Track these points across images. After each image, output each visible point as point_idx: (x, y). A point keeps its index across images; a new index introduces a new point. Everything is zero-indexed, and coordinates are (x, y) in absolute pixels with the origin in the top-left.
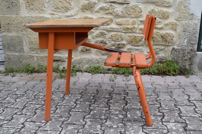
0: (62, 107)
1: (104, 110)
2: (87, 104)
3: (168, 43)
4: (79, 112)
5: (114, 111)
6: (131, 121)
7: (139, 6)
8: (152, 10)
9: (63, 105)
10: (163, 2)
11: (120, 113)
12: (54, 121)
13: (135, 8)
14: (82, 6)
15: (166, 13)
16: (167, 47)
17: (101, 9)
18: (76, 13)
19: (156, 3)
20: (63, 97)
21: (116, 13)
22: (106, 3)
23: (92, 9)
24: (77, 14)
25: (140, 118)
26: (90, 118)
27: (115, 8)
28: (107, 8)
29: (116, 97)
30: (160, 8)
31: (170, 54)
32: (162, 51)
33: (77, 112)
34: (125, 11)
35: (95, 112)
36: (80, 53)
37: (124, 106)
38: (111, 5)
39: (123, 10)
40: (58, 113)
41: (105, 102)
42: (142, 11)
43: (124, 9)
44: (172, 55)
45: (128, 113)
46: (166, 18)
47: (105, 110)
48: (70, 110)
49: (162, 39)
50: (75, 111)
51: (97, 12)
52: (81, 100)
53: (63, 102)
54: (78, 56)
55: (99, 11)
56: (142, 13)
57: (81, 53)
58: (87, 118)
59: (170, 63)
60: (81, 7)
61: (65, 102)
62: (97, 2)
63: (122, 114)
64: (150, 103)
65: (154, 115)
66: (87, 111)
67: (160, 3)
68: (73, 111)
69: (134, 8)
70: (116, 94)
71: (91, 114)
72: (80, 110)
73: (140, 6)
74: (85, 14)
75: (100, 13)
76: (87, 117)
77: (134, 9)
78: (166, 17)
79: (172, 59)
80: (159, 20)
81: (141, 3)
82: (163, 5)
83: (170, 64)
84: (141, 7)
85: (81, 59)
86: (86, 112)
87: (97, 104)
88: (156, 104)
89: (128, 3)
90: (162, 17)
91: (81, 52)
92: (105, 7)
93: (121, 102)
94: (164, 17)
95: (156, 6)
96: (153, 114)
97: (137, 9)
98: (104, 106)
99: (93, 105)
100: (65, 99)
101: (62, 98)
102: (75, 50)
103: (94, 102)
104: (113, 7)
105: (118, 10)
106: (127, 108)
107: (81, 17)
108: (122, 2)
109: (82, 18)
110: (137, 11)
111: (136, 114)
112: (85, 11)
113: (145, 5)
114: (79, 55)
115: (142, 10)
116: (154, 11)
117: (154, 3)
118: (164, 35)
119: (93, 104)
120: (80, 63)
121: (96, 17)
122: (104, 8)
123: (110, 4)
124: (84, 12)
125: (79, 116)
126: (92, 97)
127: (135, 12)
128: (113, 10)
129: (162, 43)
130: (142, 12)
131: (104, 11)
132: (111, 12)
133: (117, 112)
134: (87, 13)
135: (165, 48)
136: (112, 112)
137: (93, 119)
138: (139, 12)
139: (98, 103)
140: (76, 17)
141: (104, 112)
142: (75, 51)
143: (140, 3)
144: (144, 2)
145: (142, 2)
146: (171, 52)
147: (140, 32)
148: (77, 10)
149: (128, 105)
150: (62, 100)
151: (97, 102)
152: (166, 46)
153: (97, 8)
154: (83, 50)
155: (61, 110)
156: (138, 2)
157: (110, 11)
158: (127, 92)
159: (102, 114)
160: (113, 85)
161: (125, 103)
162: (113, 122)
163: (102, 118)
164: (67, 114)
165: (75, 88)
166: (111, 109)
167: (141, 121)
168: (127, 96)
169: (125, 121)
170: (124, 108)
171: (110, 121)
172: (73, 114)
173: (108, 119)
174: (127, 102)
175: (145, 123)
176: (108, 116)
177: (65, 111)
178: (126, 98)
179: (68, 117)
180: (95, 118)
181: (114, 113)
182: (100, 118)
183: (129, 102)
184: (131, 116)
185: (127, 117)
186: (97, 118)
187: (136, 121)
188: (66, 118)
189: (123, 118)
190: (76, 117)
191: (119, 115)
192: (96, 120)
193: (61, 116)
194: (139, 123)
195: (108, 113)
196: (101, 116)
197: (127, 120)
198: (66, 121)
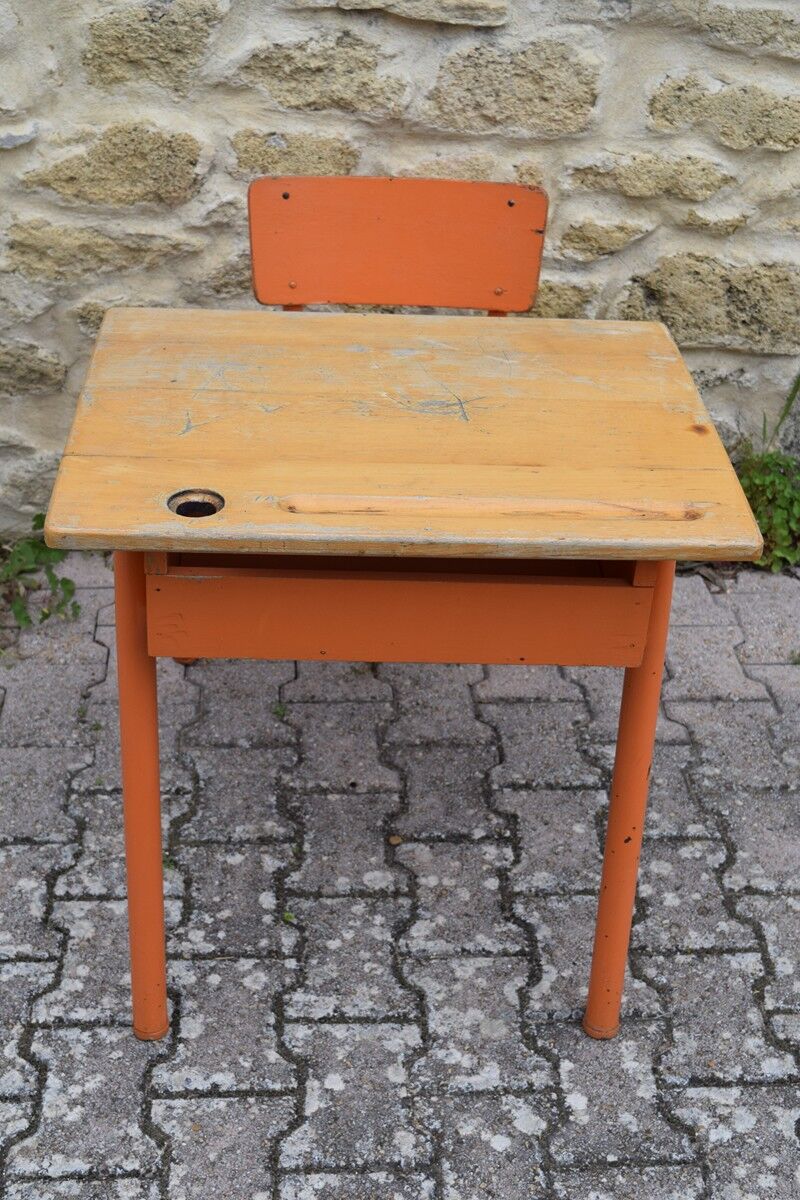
0: (78, 1051)
1: (391, 1058)
2: (251, 994)
3: (766, 337)
4: (221, 1104)
5: (466, 1061)
6: (605, 1165)
7: (576, 47)
8: (681, 89)
9: (76, 1024)
10: (772, 30)
11: (515, 1084)
13: (548, 73)
14: (95, 32)
15: (779, 112)
16: (756, 361)
17: (265, 63)
18: (39, 92)
19: (713, 29)
20: (49, 910)
21: (383, 106)
22: (309, 14)
23: (181, 63)
24: (52, 99)
25: (658, 1126)
26: (320, 1168)
27: (379, 59)
28: (314, 64)
29: (447, 882)
30: (742, 76)
31: (773, 418)
32: (722, 389)
33: (204, 1101)
34: (459, 92)
35: (335, 1082)
37: (523, 995)
38: (347, 34)
39: (449, 79)
40: (71, 1132)
41: (373, 945)
42: (595, 97)
43: (457, 75)
44: (788, 421)
45: (566, 1066)
46: (777, 152)
47: (401, 1058)
48: (147, 1075)
49: (732, 308)
50: (185, 1094)
51: (224, 87)
52: (197, 940)
53: (69, 985)
55: (245, 78)
56: (595, 112)
58: (297, 1170)
59: (768, 479)
60: (82, 43)
61: (79, 986)
62: (223, 7)
63: (524, 1084)
64: (695, 939)
65: (741, 1082)
66: (277, 1087)
67: (746, 35)
68: (170, 1095)
69: (534, 64)
70: (431, 841)
71: (309, 1111)
72: (225, 1080)
73: (587, 56)
74: (118, 99)
75: (251, 96)
76: (294, 1149)
77: (538, 79)
78: (780, 147)
79: (787, 448)
80: (725, 163)
81: (596, 23)
82: (769, 48)
83: (773, 483)
84: (595, 61)
86: (272, 1094)
87: (324, 989)
88: (732, 951)
89: (488, 30)
90: (746, 144)
92: (296, 54)
93: (488, 944)
94: (760, 142)
95: (708, 53)
96: (738, 1071)
97: (563, 75)
98: (384, 1010)
99: (299, 996)
100: (66, 933)
101: (45, 921)
102: (45, 389)
103: (297, 954)
104: (360, 52)
105: (407, 78)
106: (550, 1016)
107: (88, 128)
108: (439, 16)
109: (92, 135)
110: (557, 97)
111: (622, 1081)
112: (118, 80)
113: (627, 42)
115: (599, 86)
116: (693, 93)
117: (697, 30)
118: (749, 282)
119: (293, 988)
121: (218, 125)
122: (289, 58)
123: (335, 24)
124: (115, 88)
125: (232, 1149)
126: (268, 900)
127: (545, 100)
128: (363, 76)
129: (726, 339)
130: (593, 104)
131: (286, 86)
132: (348, 95)
133: (490, 1076)
134: (135, 95)
135: (746, 367)
136: (456, 1069)
137: (336, 1170)
138: (575, 104)
139: (331, 970)
140: (45, 123)
141: (396, 1074)
142: (42, 397)
143: (589, 28)
144: (619, 19)
145: (604, 15)
146: (784, 403)
147: (569, 252)
148: (52, 65)
149: (550, 975)
150: (51, 959)
151: (322, 962)
152: (752, 354)
153: (228, 53)
155: (75, 1091)
156: (570, 21)
157: (340, 86)
158: (508, 808)
159: (387, 1106)
160: (386, 721)
161: (518, 948)
162: (489, 1192)
163: (400, 1162)
164: (135, 1130)
165: (109, 788)
166: (441, 1041)
167: (671, 1157)
168: (517, 861)
169: (565, 1169)
170: (528, 1012)
171: (461, 1181)
172: (179, 1135)
173: (446, 1165)
174: (537, 941)
175: (699, 1183)
176: (437, 1124)
177: (114, 1100)
178: (517, 889)
179: (154, 1168)
180: (351, 1159)
181: (473, 1079)
182: (388, 1163)
183: (543, 933)
184: (597, 1108)
185: (571, 1118)
186: (366, 1162)
187: (641, 1164)
188: (142, 1187)
189: (545, 1140)
190: (213, 1164)
191: (508, 1107)
192: (368, 1185)
193: (101, 1168)
194: (665, 1188)
195: (424, 1084)
196: (391, 1130)
197: (573, 1152)
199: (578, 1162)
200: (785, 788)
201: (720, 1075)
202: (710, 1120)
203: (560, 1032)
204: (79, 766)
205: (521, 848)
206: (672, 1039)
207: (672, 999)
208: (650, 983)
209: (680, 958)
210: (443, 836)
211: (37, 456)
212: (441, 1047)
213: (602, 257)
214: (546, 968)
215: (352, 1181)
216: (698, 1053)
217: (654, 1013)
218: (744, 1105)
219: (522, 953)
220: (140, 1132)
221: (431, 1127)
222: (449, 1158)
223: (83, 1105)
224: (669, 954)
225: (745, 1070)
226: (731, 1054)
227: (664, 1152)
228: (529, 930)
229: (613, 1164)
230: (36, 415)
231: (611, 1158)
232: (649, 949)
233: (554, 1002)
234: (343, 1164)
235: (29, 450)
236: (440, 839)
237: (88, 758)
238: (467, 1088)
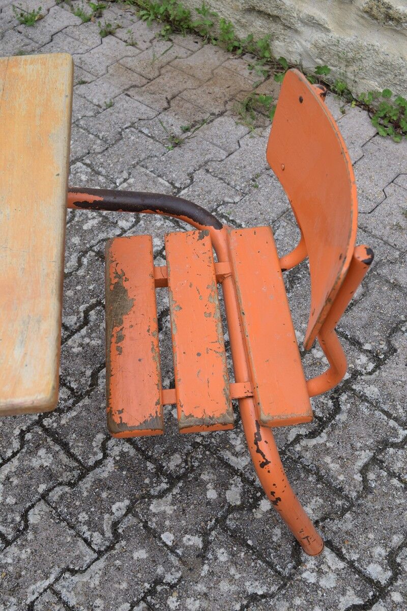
5: (239, 448)
11: (247, 476)
26: (133, 443)
36: (361, 20)
37: (298, 438)
40: (69, 356)
54: (351, 27)
57: (362, 17)
63: (251, 478)
65: (351, 563)
91: (366, 16)
106: (300, 458)
114: (354, 23)
120: (349, 62)
136: (231, 447)
137: (138, 449)
149: (322, 439)
155: (87, 340)
158: (397, 344)
159: (185, 440)
160: (388, 261)
161: (321, 415)
162: (184, 510)
163: (164, 467)
164: (89, 373)
165: (231, 218)
166: (239, 430)
167: (276, 566)
168: (370, 373)
169: (225, 529)
170: (292, 448)
171: (178, 496)
172: (101, 387)
173: (180, 484)
174: (334, 419)
175: (274, 588)
176: (196, 464)
177: (95, 355)
178: (354, 387)
179: (79, 393)
180: (148, 450)
181: (233, 458)
182: (159, 464)
183: (342, 417)
184: (270, 516)
185: (254, 510)
186: (152, 456)
187: (260, 556)
188: (68, 397)
189: (232, 509)
190: (100, 408)
191: (233, 482)
192: (142, 465)
193: (64, 378)
194: (256, 576)
195: (211, 443)
196: (175, 451)
197: (237, 525)
198: (55, 416)
199: (235, 531)
201: (344, 551)
202: (313, 567)
203: (295, 469)
205: (380, 369)
206: (343, 514)
207: (366, 497)
208: (365, 480)
209: (395, 481)
210: (349, 337)
211: (331, 35)
212: (236, 433)
214: (322, 434)
215: (138, 459)
216: (346, 532)
217: (349, 496)
218: (338, 574)
219: (320, 419)
220: (90, 374)
221: (193, 464)
222: (185, 482)
223: (83, 348)
224: (392, 475)
225: (359, 560)
226: (363, 546)
227: (275, 561)
228: (337, 409)
229: (248, 546)
231: (250, 542)
232: (384, 465)
233: (308, 453)
234: (143, 449)
235: (328, 30)
236: (346, 338)
237: (237, 199)
238: (227, 460)
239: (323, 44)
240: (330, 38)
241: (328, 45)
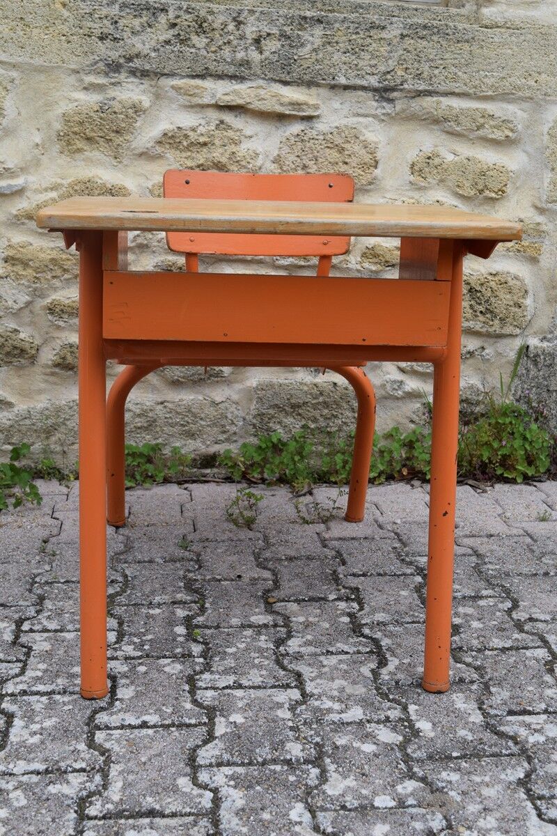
0: (38, 707)
1: (280, 705)
2: (170, 676)
3: (497, 322)
4: (150, 732)
5: (337, 706)
6: (450, 758)
7: (364, 130)
8: (429, 158)
9: (37, 693)
10: (482, 121)
11: (376, 718)
12: (23, 802)
13: (346, 146)
14: (66, 118)
15: (491, 173)
16: (492, 340)
17: (171, 140)
18: (29, 158)
19: (446, 120)
20: (17, 637)
21: (245, 167)
22: (198, 109)
23: (118, 140)
24: (38, 163)
25: (488, 736)
26: (229, 764)
27: (242, 138)
28: (202, 140)
29: (311, 619)
30: (466, 150)
31: (506, 379)
32: (470, 361)
33: (136, 731)
34: (292, 158)
35: (238, 718)
36: (52, 379)
37: (375, 673)
38: (222, 122)
39: (286, 149)
40: (31, 749)
41: (260, 651)
42: (377, 162)
43: (291, 146)
44: (516, 381)
45: (412, 708)
46: (491, 199)
47: (287, 706)
48: (91, 718)
49: (473, 302)
50: (122, 727)
51: (145, 155)
52: (129, 650)
53: (30, 673)
54: (40, 392)
55: (159, 149)
56: (377, 172)
57: (53, 374)
58: (211, 765)
59: (508, 420)
60: (58, 126)
61: (40, 674)
62: (146, 103)
63: (382, 717)
64: (497, 642)
65: (546, 711)
66: (193, 721)
67: (466, 123)
68: (108, 728)
69: (338, 141)
70: (298, 601)
71: (217, 734)
72: (152, 719)
73: (370, 136)
74: (79, 163)
75: (161, 162)
76: (207, 754)
77: (342, 150)
78: (493, 195)
79: (518, 401)
80: (460, 206)
81: (375, 116)
82: (481, 133)
83: (511, 423)
84: (375, 139)
85: (58, 410)
86: (189, 726)
87: (226, 672)
88: (527, 648)
89: (309, 118)
90: (472, 193)
91: (57, 370)
92: (191, 134)
93: (346, 648)
94: (481, 192)
95: (444, 136)
96: (543, 706)
97: (356, 148)
98: (272, 681)
99: (207, 676)
100: (30, 649)
101: (14, 643)
102: (23, 361)
103: (204, 655)
104: (230, 133)
105: (260, 150)
106: (397, 683)
107: (59, 181)
108: (279, 109)
109: (62, 185)
110: (353, 161)
111: (460, 715)
112: (79, 150)
113: (394, 130)
114: (43, 386)
115: (379, 155)
116: (437, 161)
117: (436, 121)
118: (482, 284)
119: (201, 672)
120: (49, 432)
121: (142, 181)
122: (186, 136)
123: (215, 115)
124: (77, 156)
125: (159, 755)
126: (180, 630)
127: (346, 163)
128: (233, 148)
129: (471, 324)
130: (376, 167)
131: (184, 155)
132: (224, 160)
133: (356, 713)
134: (89, 161)
135: (486, 345)
136: (330, 711)
137: (243, 764)
138: (364, 166)
139: (230, 662)
140: (31, 178)
141: (284, 714)
142: (21, 367)
143: (371, 119)
144: (389, 114)
145: (379, 111)
146: (512, 368)
147: (366, 265)
148: (38, 140)
149: (393, 663)
150: (18, 661)
151: (222, 659)
152: (488, 335)
153: (147, 134)
154: (70, 359)
155: (35, 727)
156: (359, 115)
157: (218, 154)
158: (352, 585)
159: (278, 730)
160: (260, 549)
161: (368, 650)
162: (363, 775)
163: (291, 759)
164: (82, 747)
165: (62, 581)
166: (316, 697)
167: (501, 752)
168: (361, 609)
169: (420, 761)
170: (380, 681)
171: (341, 769)
172: (116, 748)
173: (328, 761)
174: (381, 646)
175: (526, 765)
176: (318, 739)
177: (65, 731)
178: (363, 622)
179: (97, 767)
180: (253, 758)
181: (343, 716)
182: (282, 761)
183: (385, 642)
184: (439, 728)
185: (421, 734)
186: (265, 760)
187: (479, 757)
188: (88, 776)
189: (402, 747)
190: (145, 763)
191: (371, 730)
192: (267, 772)
193: (55, 767)
194: (500, 768)
195: (306, 719)
196: (282, 743)
197: (425, 752)
198: (97, 800)
199: (430, 757)
200: (546, 574)
201: (528, 708)
202: (527, 732)
203: (406, 691)
204: (40, 571)
205: (363, 603)
206: (490, 692)
207: (486, 672)
208: (468, 665)
209: (487, 652)
210: (306, 599)
211: (15, 409)
212: (317, 700)
213: (388, 268)
214: (390, 659)
215: (255, 770)
216: (511, 698)
217: (474, 679)
218: (551, 723)
219: (371, 652)
220: (86, 747)
221: (314, 741)
222: (329, 757)
223: (41, 734)
224: (479, 651)
225: (548, 705)
226: (536, 697)
227: (495, 749)
228: (376, 642)
229: (457, 758)
230: (16, 381)
231: (455, 754)
232: (465, 648)
233: (398, 675)
234: (246, 761)
235: (10, 405)
236: (304, 600)
237: (47, 567)
238: (339, 721)
239: (8, 423)
240: (17, 412)
241: (17, 422)
